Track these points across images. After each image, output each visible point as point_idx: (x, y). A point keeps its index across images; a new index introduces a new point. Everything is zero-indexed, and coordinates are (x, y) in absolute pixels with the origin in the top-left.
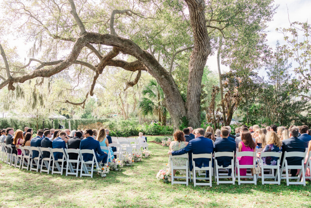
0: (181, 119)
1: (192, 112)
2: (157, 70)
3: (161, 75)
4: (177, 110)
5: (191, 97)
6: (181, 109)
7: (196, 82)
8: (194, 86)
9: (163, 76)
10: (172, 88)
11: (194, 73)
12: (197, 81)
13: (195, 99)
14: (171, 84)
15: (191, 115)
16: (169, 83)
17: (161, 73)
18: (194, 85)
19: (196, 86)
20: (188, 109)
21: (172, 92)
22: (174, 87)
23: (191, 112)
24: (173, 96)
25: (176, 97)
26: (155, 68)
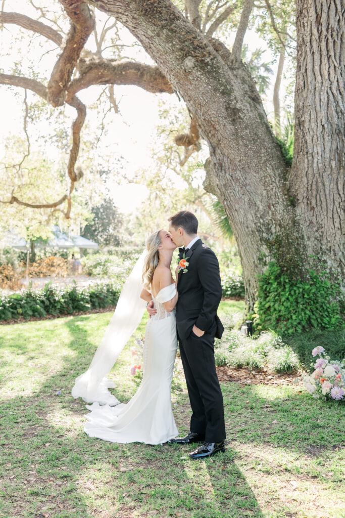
0: (267, 241)
1: (317, 209)
2: (169, 39)
3: (182, 59)
4: (252, 204)
5: (308, 138)
6: (269, 197)
7: (325, 60)
8: (318, 85)
9: (189, 62)
10: (227, 109)
11: (313, 18)
12: (329, 57)
13: (328, 145)
14: (223, 93)
15: (311, 222)
16: (216, 90)
17: (182, 49)
18: (319, 78)
19: (327, 84)
20: (300, 197)
21: (230, 127)
22: (238, 106)
23: (313, 208)
24: (233, 144)
25: (246, 146)
26: (158, 35)
